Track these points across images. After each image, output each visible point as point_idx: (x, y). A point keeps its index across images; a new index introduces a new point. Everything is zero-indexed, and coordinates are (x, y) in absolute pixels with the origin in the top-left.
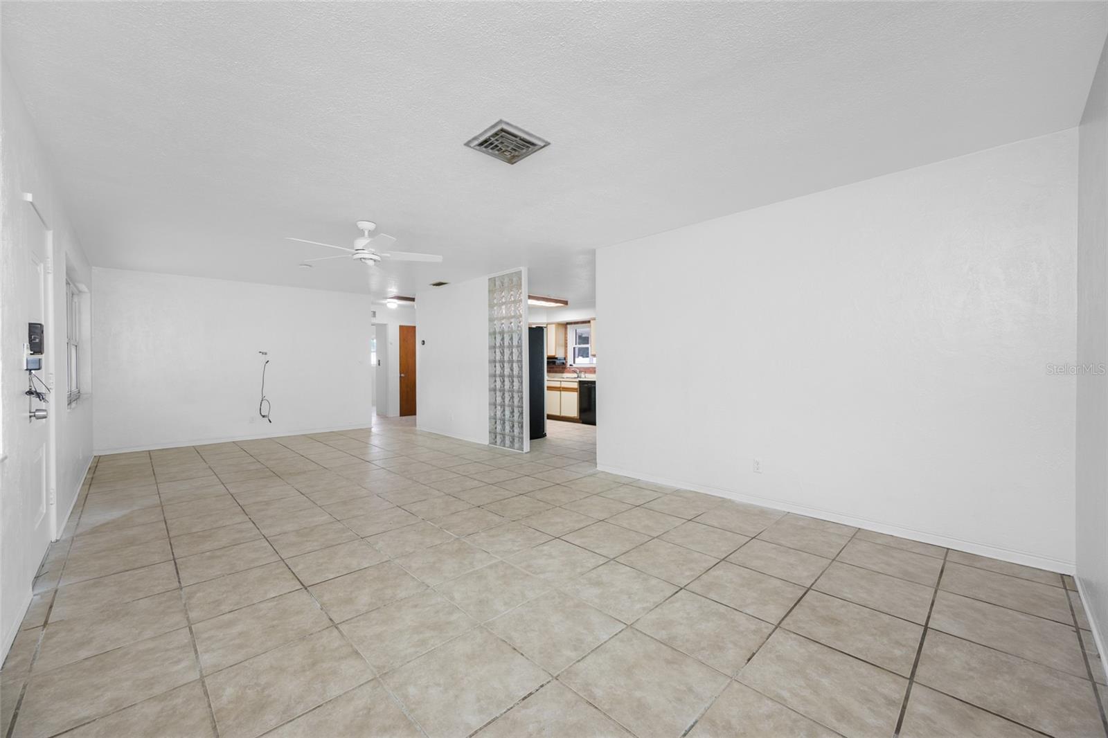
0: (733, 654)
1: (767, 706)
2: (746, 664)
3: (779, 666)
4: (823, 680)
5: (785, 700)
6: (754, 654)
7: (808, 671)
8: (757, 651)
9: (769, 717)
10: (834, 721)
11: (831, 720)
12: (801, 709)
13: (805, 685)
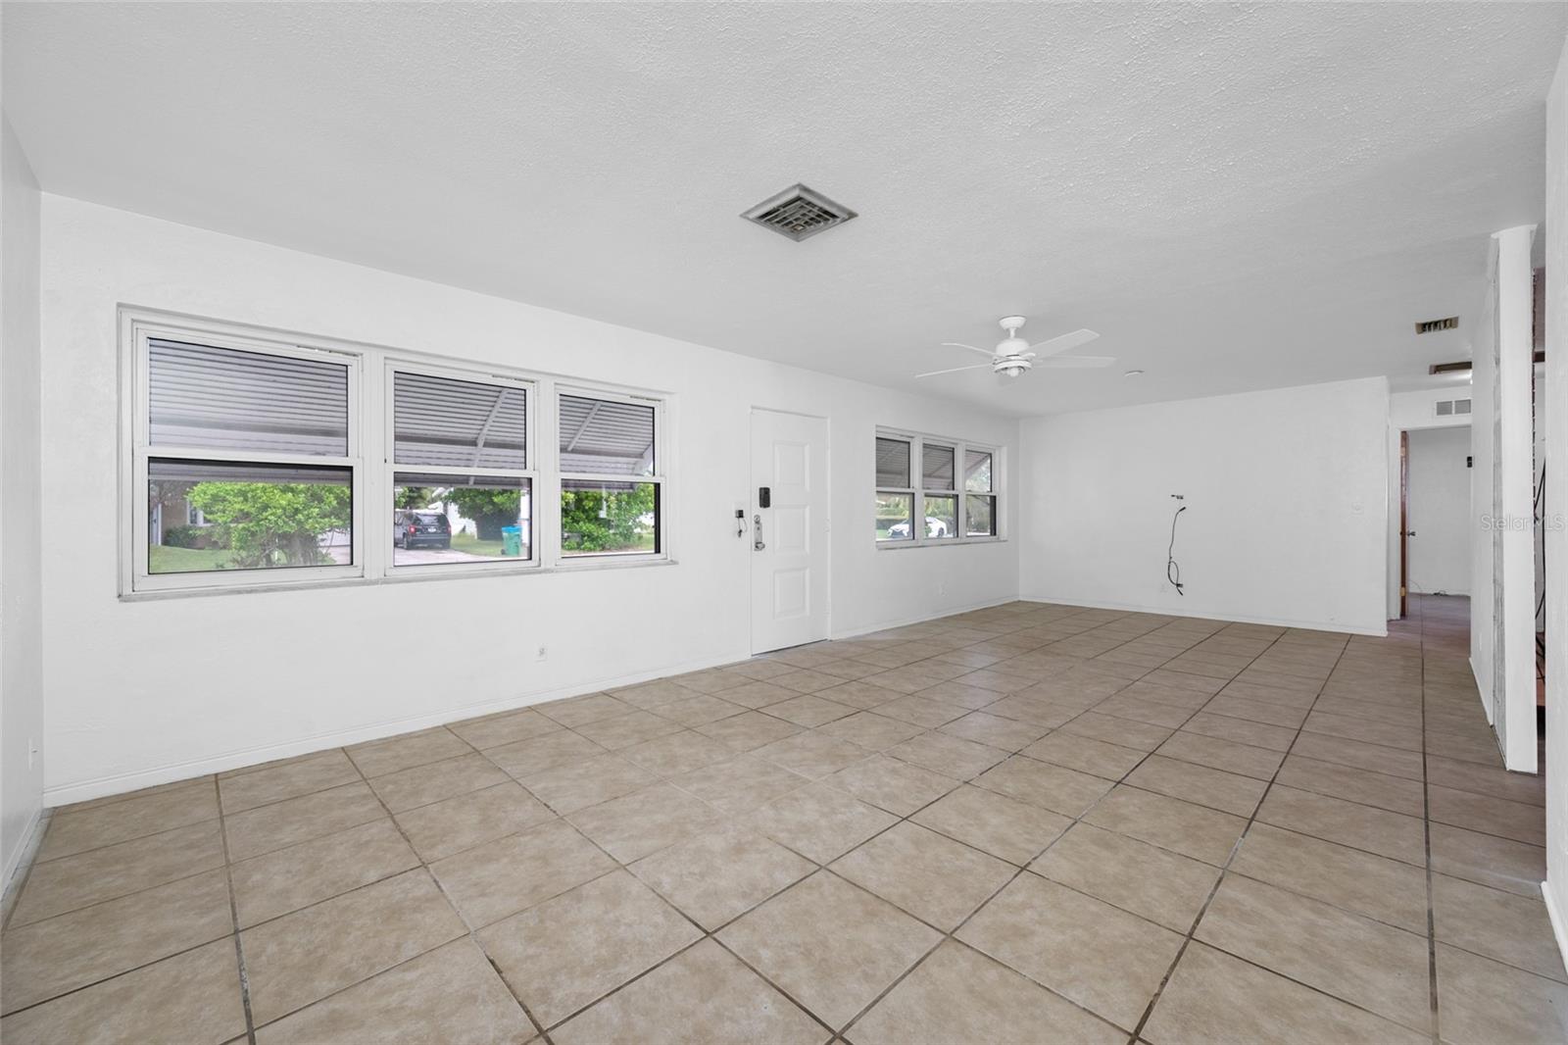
0: (512, 948)
1: (410, 949)
2: (488, 957)
3: (457, 991)
4: (395, 1033)
5: (404, 971)
6: (499, 972)
7: (423, 1023)
8: (502, 978)
9: (398, 946)
10: (337, 1006)
11: (339, 1004)
12: (380, 981)
13: (406, 1004)
